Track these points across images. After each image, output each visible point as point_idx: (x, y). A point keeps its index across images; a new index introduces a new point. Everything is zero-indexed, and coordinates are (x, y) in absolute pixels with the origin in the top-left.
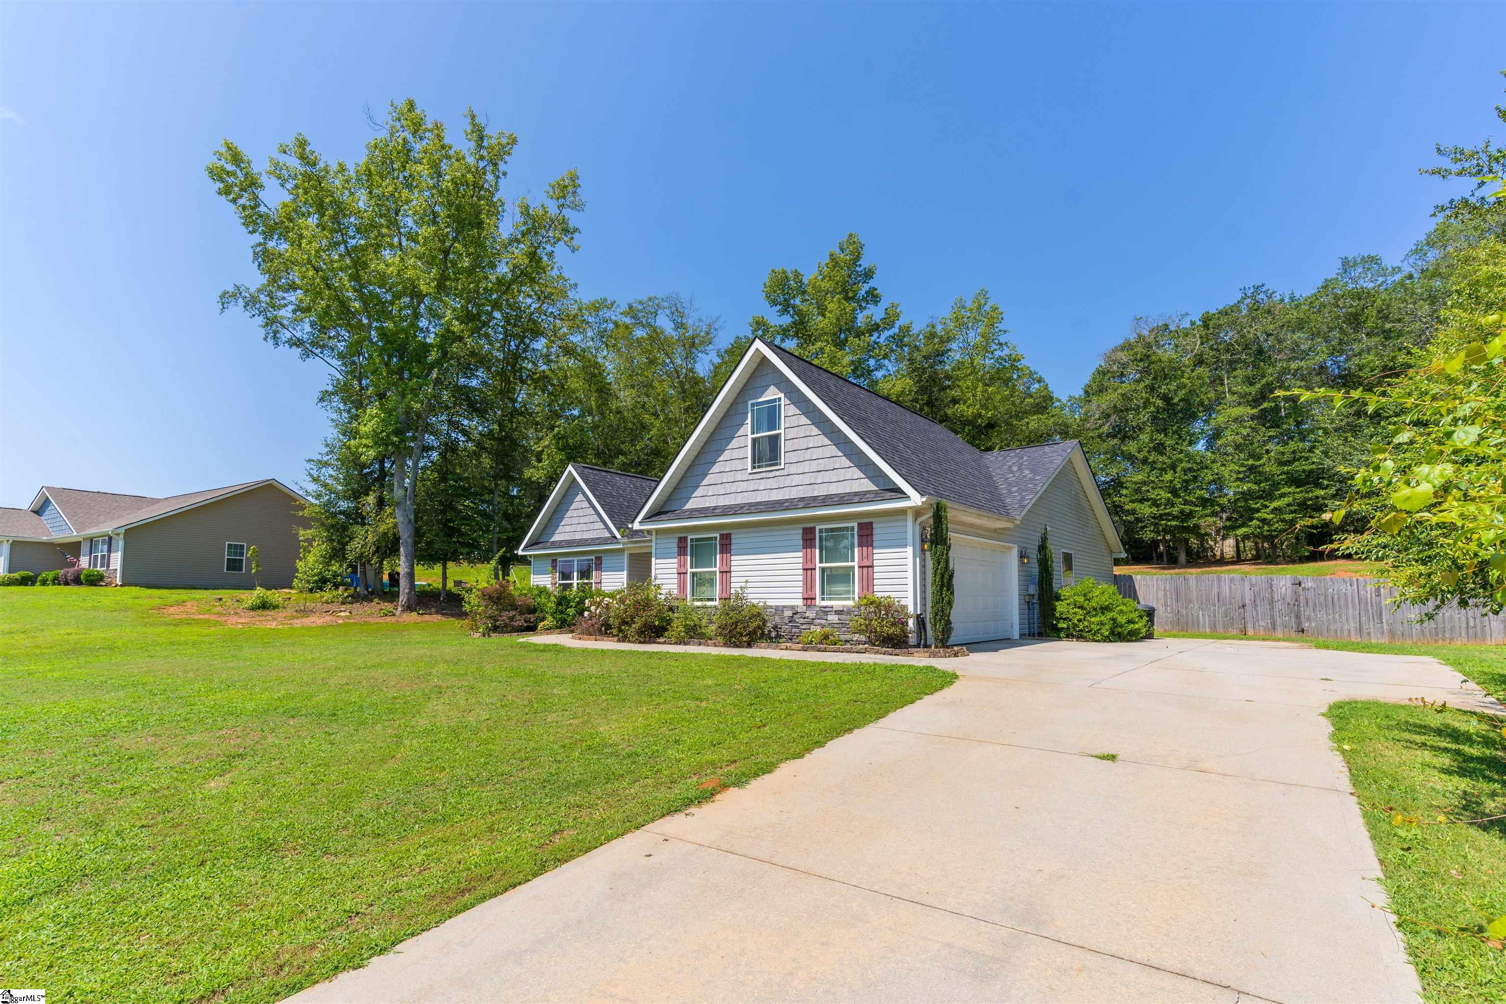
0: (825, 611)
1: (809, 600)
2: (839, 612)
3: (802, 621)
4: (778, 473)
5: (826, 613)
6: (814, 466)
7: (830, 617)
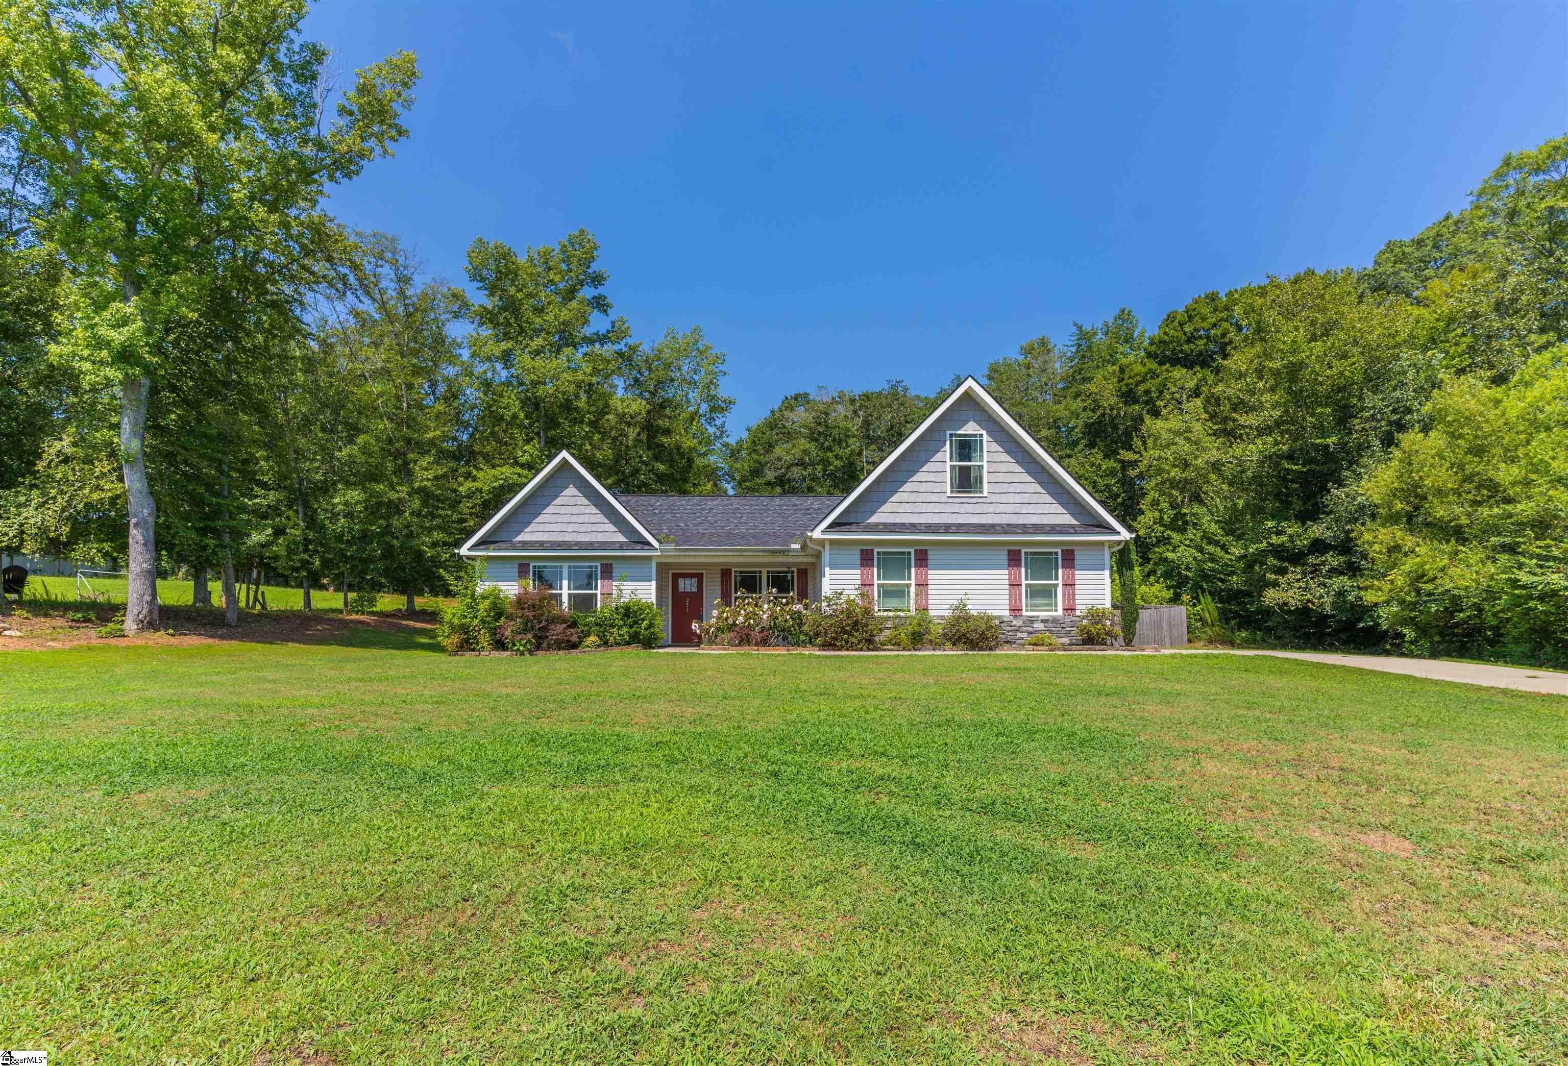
0: (1031, 620)
1: (1015, 610)
2: (1044, 621)
3: (1008, 628)
4: (980, 500)
5: (1032, 622)
6: (1018, 498)
7: (1035, 625)
